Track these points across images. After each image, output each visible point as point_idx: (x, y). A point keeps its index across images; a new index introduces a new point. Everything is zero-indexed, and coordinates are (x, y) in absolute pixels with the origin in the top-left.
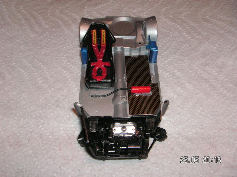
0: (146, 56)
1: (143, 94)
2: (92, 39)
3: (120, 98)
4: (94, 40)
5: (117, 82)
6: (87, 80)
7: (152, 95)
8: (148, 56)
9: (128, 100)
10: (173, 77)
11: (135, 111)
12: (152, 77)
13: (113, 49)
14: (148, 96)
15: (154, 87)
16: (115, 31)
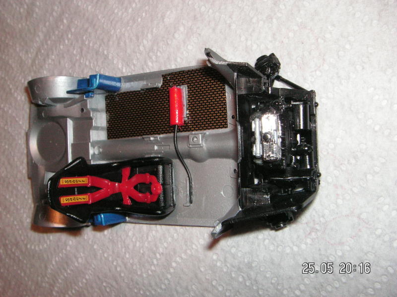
0: (107, 98)
1: (185, 102)
2: (79, 205)
3: (194, 146)
4: (80, 200)
5: (160, 153)
6: (159, 212)
7: (186, 85)
8: (107, 94)
9: (196, 132)
10: (156, 52)
11: (219, 118)
12: (150, 86)
13: (95, 163)
14: (189, 93)
15: (169, 82)
16: (58, 159)
